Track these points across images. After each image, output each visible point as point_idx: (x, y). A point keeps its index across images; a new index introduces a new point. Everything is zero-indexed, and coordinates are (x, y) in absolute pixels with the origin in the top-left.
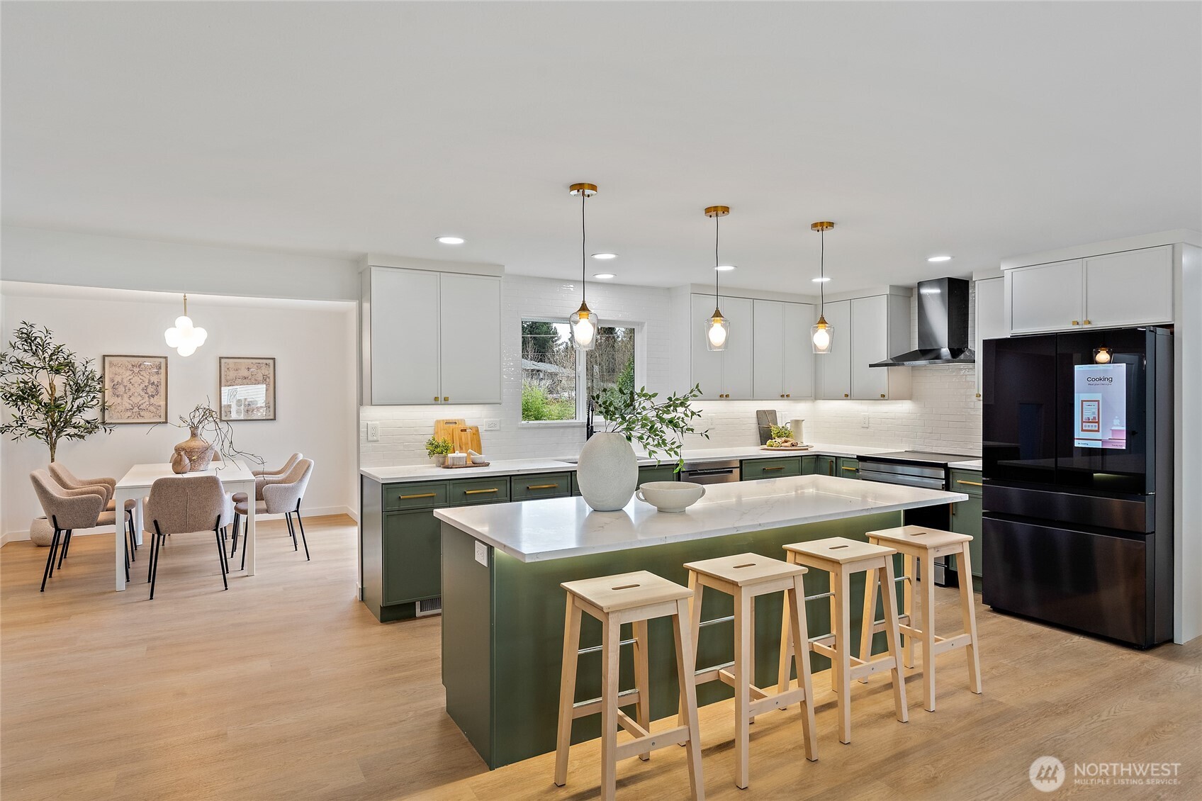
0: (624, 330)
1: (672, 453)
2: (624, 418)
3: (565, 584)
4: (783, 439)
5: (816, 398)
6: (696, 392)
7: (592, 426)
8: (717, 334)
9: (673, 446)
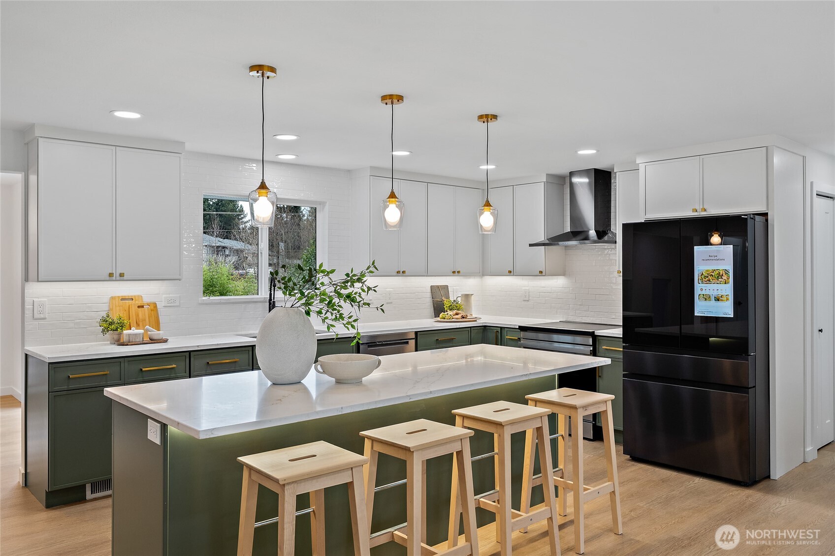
0: (309, 209)
1: (349, 326)
2: (302, 294)
3: (243, 459)
4: (455, 312)
5: (483, 275)
6: (372, 269)
7: (274, 302)
8: (392, 214)
9: (350, 320)
